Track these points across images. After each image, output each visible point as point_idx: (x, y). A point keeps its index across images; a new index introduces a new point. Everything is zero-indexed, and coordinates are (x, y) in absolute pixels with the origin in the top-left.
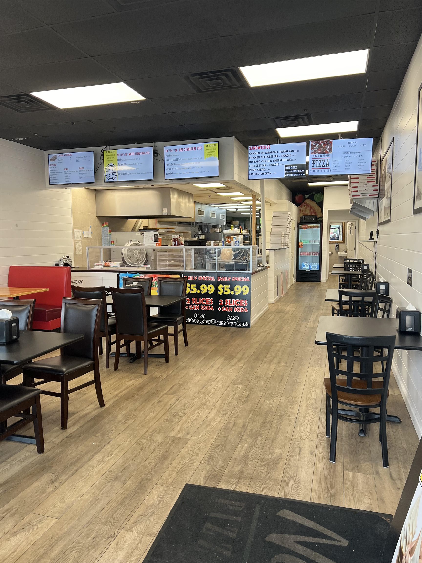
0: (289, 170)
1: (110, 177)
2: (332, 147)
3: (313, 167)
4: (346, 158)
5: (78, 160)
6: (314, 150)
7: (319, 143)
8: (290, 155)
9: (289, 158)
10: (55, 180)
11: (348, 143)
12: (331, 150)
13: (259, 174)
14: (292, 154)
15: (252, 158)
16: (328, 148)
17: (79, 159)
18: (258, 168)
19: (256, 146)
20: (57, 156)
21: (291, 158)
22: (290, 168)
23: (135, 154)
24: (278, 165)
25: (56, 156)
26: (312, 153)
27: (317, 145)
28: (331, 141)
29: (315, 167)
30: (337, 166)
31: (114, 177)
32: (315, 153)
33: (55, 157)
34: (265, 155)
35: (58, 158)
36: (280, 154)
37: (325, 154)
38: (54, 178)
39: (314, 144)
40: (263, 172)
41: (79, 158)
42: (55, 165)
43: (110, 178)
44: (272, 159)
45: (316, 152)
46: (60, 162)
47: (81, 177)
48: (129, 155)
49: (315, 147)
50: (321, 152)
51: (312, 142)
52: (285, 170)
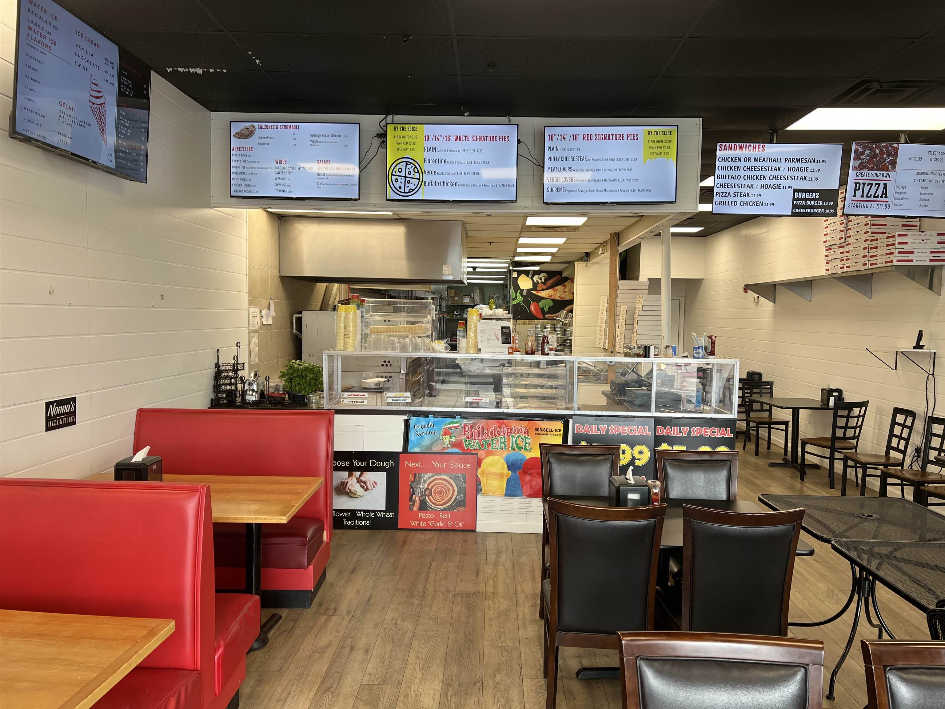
0: (801, 199)
1: (403, 188)
2: (897, 159)
3: (855, 196)
4: (924, 185)
5: (315, 142)
6: (860, 161)
7: (870, 149)
8: (806, 169)
9: (803, 174)
10: (247, 186)
11: (930, 153)
12: (893, 163)
13: (736, 203)
14: (810, 165)
15: (723, 168)
16: (888, 160)
17: (319, 139)
18: (737, 190)
19: (733, 144)
20: (256, 127)
21: (808, 174)
22: (803, 196)
23: (470, 139)
24: (779, 187)
25: (253, 126)
26: (855, 167)
27: (867, 152)
28: (895, 145)
29: (858, 197)
30: (903, 199)
31: (413, 190)
32: (861, 169)
33: (251, 129)
34: (752, 164)
35: (259, 132)
36: (784, 165)
37: (881, 172)
38: (245, 180)
39: (860, 150)
40: (745, 199)
41: (318, 136)
42: (250, 149)
43: (402, 190)
44: (768, 174)
45: (864, 167)
46: (263, 144)
47: (321, 184)
48: (456, 140)
49: (863, 157)
50: (873, 167)
51: (857, 144)
52: (794, 199)
